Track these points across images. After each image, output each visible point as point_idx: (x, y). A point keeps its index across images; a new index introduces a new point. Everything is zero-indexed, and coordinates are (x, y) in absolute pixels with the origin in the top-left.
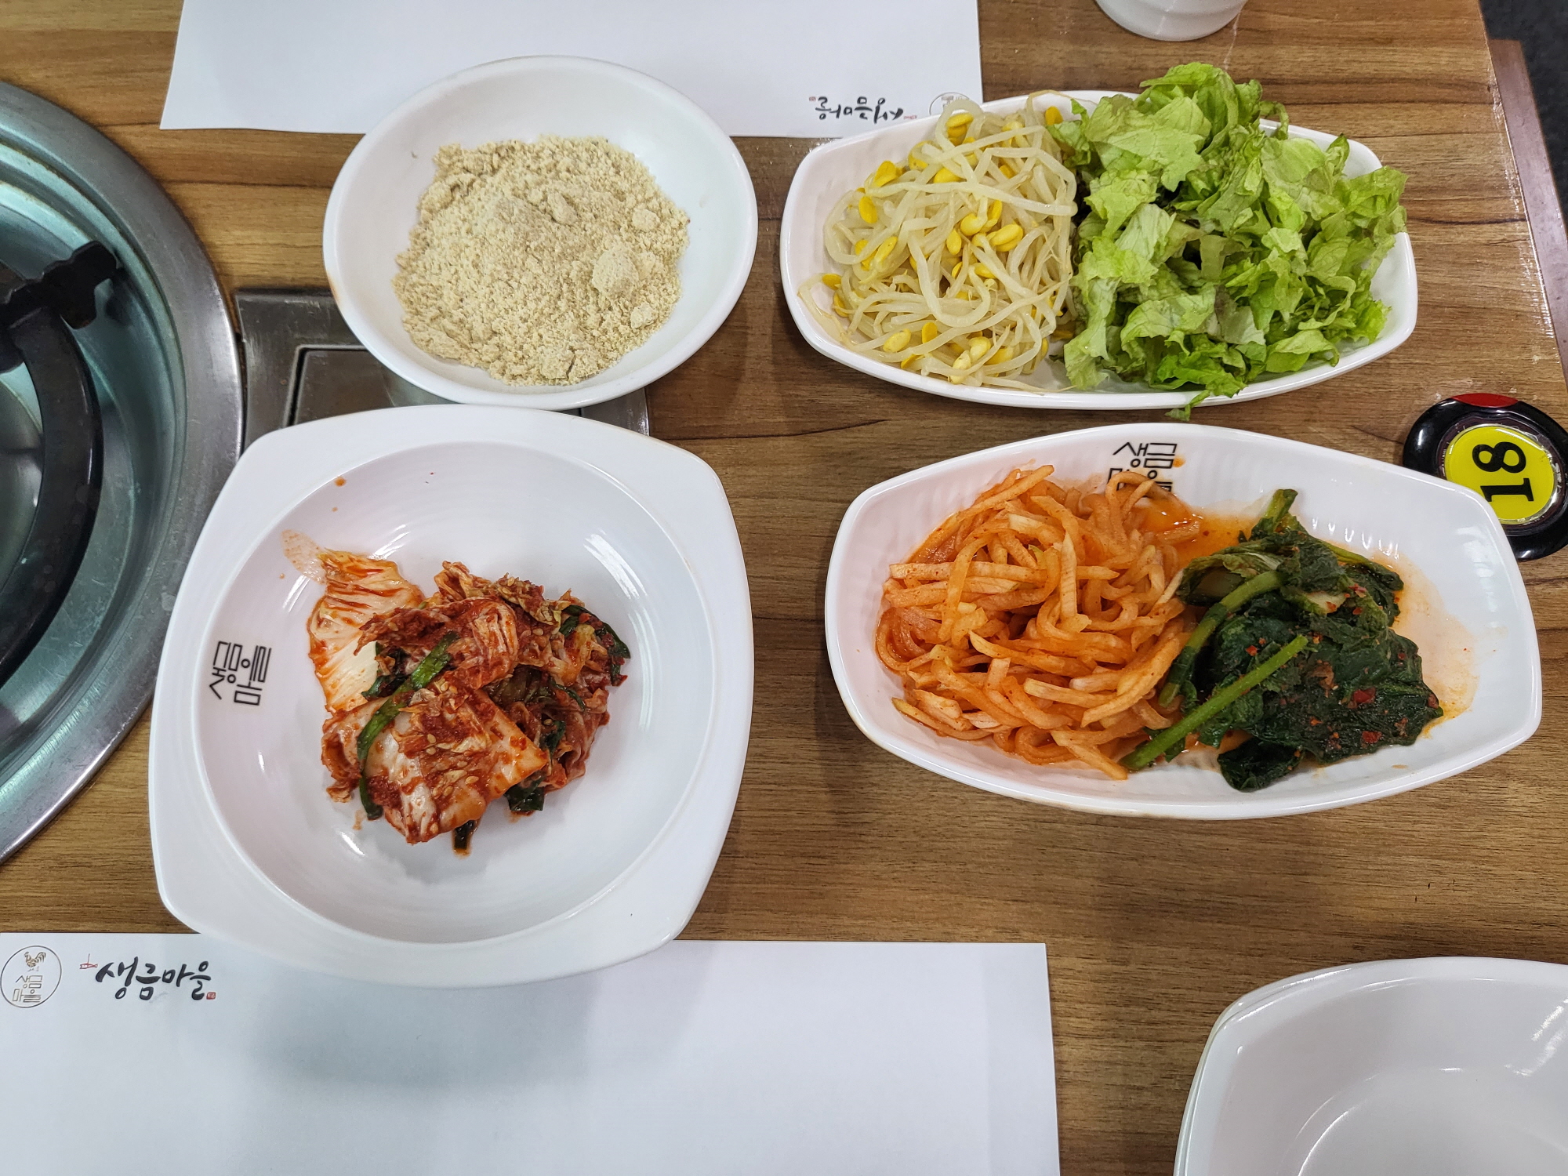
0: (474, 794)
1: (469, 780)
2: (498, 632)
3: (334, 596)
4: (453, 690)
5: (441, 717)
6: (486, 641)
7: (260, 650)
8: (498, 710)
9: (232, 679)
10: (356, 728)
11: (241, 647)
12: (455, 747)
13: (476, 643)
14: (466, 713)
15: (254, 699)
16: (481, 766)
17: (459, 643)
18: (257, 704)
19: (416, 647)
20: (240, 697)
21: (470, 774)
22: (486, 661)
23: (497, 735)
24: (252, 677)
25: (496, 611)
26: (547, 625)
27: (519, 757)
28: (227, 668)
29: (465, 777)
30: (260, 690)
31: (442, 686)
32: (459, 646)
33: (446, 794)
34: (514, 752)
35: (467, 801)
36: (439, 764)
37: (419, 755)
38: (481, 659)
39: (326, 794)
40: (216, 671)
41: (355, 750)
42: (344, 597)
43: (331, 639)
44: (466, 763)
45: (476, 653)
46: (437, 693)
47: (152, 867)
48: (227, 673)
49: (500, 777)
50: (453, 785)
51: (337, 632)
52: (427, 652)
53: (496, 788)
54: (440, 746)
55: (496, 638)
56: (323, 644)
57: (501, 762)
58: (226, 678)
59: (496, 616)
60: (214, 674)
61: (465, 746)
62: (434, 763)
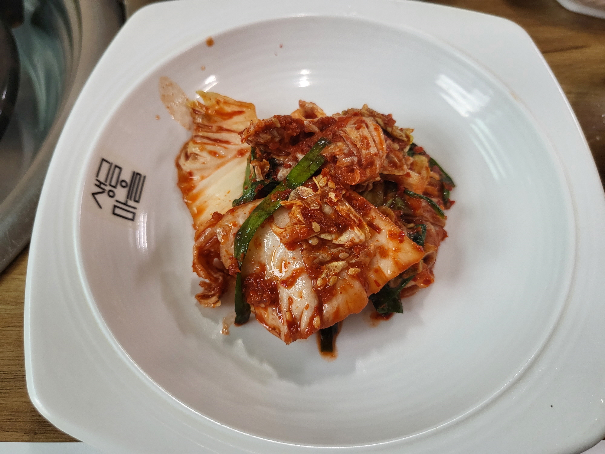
0: (357, 285)
1: (352, 271)
2: (368, 136)
3: (201, 134)
4: (331, 185)
5: (321, 209)
6: (359, 145)
7: (136, 175)
8: (373, 207)
9: (111, 194)
10: (235, 225)
11: (120, 168)
12: (336, 239)
13: (348, 146)
14: (345, 207)
15: (130, 216)
16: (362, 257)
17: (332, 147)
18: (132, 220)
19: (288, 154)
20: (118, 211)
21: (353, 265)
22: (360, 161)
23: (375, 229)
24: (129, 196)
25: (363, 122)
26: (403, 141)
27: (397, 250)
28: (107, 184)
29: (346, 269)
30: (135, 208)
31: (320, 181)
32: (332, 149)
33: (331, 283)
34: (390, 245)
35: (351, 292)
36: (322, 255)
37: (301, 246)
38: (356, 159)
39: (194, 301)
40: (98, 183)
41: (232, 250)
42: (211, 135)
43: (198, 170)
44: (347, 255)
45: (350, 154)
46: (315, 188)
47: (24, 376)
48: (108, 188)
49: (378, 271)
50: (337, 275)
51: (204, 163)
52: (300, 156)
53: (376, 282)
54: (323, 236)
55: (368, 141)
56: (191, 174)
57: (378, 257)
58: (106, 192)
59: (364, 125)
60: (96, 185)
61: (345, 238)
62: (317, 254)
